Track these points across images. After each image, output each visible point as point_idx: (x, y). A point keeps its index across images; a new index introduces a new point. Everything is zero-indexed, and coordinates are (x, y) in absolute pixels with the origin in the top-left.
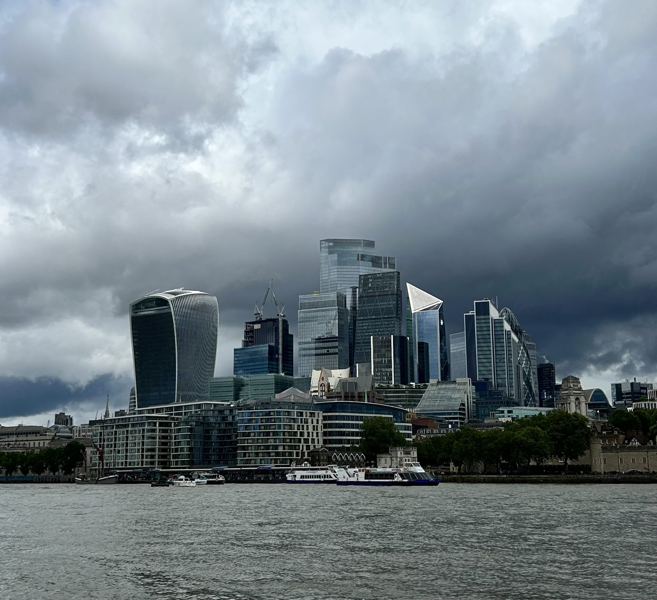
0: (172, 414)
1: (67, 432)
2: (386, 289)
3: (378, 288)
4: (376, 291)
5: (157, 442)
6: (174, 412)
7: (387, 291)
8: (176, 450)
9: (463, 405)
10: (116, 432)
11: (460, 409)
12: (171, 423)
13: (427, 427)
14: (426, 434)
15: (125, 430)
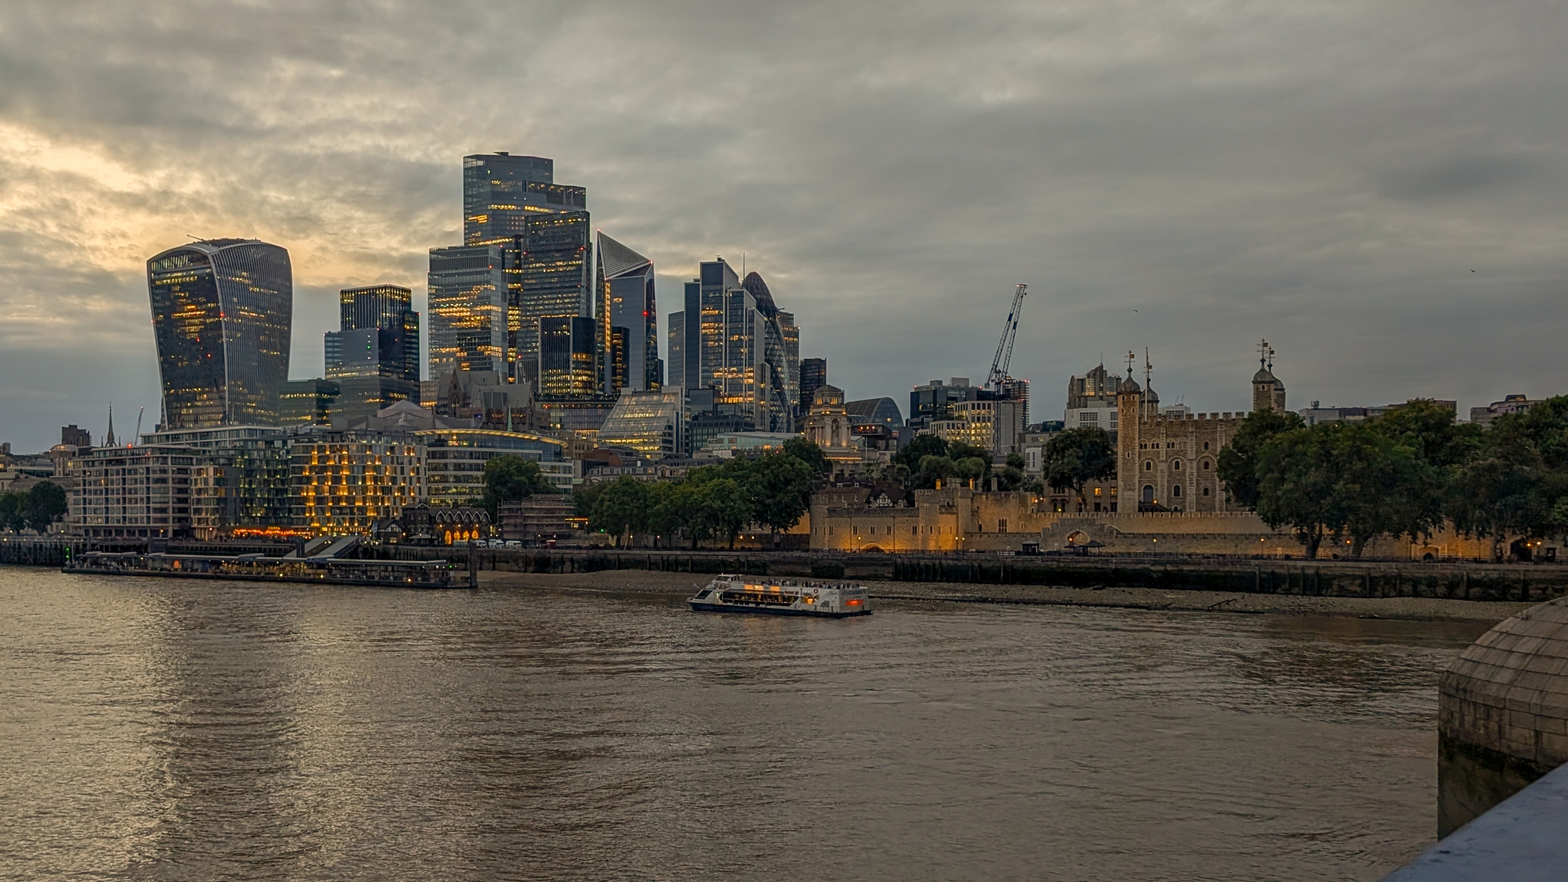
0: (195, 445)
1: (47, 465)
2: (567, 241)
3: (554, 238)
4: (552, 242)
5: (171, 489)
6: (198, 441)
7: (569, 243)
8: (199, 501)
9: (670, 427)
10: (107, 471)
11: (664, 434)
12: (192, 459)
13: (606, 464)
14: (602, 475)
15: (120, 467)
